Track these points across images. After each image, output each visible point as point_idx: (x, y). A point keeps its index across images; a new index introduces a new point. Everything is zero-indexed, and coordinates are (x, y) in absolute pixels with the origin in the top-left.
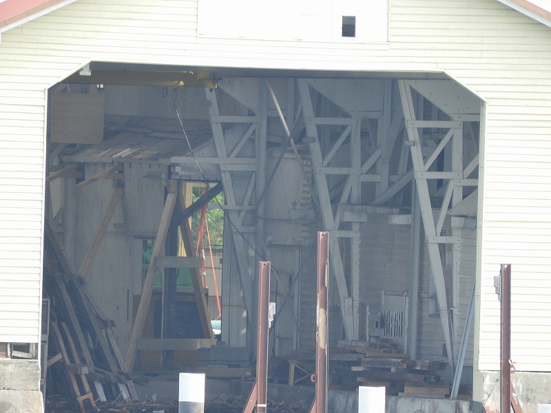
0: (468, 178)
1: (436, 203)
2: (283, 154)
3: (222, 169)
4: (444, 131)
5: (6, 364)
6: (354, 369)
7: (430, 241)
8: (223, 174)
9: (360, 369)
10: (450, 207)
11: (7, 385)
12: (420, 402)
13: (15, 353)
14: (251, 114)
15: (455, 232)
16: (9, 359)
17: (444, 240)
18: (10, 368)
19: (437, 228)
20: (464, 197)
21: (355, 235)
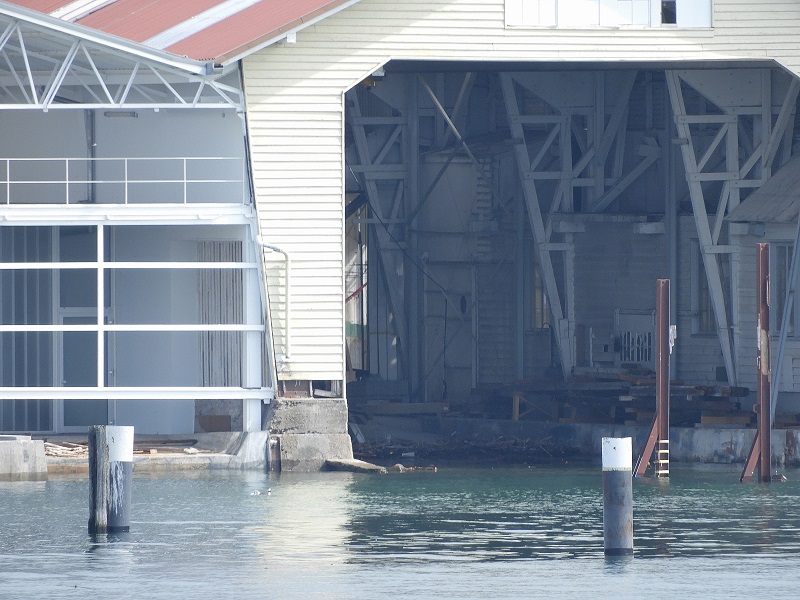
0: (745, 178)
1: (711, 209)
2: (450, 160)
3: (367, 177)
4: (716, 127)
5: (310, 404)
6: (623, 398)
7: (706, 251)
8: (367, 184)
9: (629, 398)
10: (726, 212)
11: (312, 427)
12: (729, 433)
13: (318, 392)
14: (396, 114)
15: (733, 241)
16: (312, 398)
17: (722, 249)
18: (315, 409)
19: (714, 236)
20: (741, 200)
21: (568, 248)
